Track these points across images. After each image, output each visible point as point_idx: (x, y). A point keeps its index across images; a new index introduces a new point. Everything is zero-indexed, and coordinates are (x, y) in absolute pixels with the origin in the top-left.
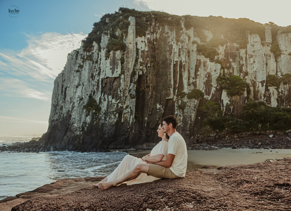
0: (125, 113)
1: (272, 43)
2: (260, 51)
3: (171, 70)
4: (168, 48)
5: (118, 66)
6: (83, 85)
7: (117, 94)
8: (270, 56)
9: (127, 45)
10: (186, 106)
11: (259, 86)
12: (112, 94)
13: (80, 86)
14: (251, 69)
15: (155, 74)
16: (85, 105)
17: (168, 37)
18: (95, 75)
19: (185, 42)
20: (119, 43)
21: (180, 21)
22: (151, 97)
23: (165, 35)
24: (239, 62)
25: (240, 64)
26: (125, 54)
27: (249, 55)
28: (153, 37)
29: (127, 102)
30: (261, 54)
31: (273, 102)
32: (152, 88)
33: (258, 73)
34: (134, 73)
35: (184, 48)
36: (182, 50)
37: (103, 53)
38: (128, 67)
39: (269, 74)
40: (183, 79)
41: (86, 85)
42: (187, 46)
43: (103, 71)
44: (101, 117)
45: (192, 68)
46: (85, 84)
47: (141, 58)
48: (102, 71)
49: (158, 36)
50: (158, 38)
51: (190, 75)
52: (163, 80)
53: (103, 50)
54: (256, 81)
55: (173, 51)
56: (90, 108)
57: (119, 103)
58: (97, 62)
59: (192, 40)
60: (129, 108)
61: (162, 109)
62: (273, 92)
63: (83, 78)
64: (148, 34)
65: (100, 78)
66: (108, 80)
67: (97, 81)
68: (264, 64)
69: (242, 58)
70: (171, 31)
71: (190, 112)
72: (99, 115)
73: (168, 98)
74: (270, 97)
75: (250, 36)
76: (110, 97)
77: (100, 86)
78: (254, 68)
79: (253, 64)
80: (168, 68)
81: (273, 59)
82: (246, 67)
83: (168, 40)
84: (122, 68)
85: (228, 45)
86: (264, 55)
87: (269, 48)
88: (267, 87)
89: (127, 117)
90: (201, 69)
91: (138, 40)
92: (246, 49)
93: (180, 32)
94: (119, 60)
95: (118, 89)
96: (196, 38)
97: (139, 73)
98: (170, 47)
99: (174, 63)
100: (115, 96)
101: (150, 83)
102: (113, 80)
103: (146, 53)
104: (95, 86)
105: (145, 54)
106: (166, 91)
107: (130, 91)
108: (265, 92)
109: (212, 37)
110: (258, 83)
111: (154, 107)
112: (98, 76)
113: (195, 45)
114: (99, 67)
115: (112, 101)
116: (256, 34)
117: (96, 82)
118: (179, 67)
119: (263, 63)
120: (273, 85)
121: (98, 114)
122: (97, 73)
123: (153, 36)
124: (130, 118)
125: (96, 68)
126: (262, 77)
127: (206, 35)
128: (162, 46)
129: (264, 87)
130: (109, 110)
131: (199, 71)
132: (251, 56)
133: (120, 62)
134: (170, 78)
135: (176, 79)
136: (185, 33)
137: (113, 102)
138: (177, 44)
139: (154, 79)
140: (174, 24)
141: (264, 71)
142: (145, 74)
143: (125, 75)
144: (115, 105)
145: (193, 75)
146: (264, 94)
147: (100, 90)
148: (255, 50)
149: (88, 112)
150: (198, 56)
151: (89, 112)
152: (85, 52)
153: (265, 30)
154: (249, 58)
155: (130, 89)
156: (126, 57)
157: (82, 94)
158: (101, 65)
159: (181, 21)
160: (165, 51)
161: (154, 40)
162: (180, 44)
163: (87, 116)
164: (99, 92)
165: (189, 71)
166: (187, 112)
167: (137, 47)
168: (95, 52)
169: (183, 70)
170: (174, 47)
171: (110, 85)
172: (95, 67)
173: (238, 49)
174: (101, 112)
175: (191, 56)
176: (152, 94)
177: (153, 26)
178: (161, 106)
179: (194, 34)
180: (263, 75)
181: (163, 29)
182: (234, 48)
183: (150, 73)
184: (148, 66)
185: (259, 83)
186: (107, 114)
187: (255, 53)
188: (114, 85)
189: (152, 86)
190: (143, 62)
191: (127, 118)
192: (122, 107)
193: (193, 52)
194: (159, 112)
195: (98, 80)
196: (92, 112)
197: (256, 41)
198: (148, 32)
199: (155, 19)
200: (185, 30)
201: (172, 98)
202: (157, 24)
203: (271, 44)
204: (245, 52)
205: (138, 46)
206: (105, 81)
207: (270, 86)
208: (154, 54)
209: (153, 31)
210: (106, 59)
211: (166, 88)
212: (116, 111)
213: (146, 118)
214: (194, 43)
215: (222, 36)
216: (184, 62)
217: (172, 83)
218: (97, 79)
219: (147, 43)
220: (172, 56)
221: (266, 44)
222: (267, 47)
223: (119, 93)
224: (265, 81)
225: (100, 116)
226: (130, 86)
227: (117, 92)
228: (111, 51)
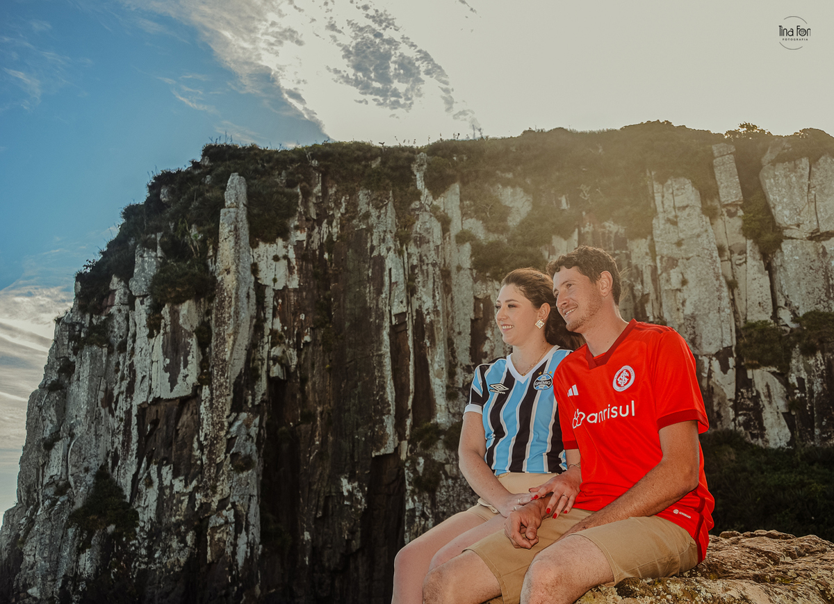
0: (215, 529)
1: (745, 200)
2: (699, 239)
3: (383, 348)
4: (371, 270)
5: (190, 358)
6: (72, 436)
7: (191, 456)
8: (743, 252)
9: (219, 278)
10: (443, 477)
11: (710, 372)
12: (173, 459)
13: (60, 442)
14: (675, 309)
15: (330, 369)
16: (78, 511)
17: (370, 229)
18: (118, 395)
19: (429, 242)
20: (186, 274)
21: (410, 167)
22: (321, 456)
23: (358, 226)
24: (632, 288)
25: (634, 297)
26: (214, 311)
27: (662, 257)
28: (318, 236)
29: (221, 487)
30: (704, 248)
31: (772, 427)
32: (322, 419)
33: (701, 323)
34: (250, 375)
35: (426, 261)
36: (422, 271)
37: (141, 313)
38: (220, 356)
39: (748, 318)
40: (431, 374)
41: (82, 437)
42: (437, 253)
43: (144, 377)
44: (137, 548)
45: (460, 333)
46: (79, 431)
47: (274, 316)
48: (139, 377)
49: (335, 230)
50: (335, 240)
51: (454, 357)
52: (359, 389)
53: (142, 303)
54: (697, 352)
55: (387, 279)
56: (93, 520)
57: (196, 489)
58: (122, 347)
59: (455, 228)
60: (230, 506)
61: (359, 495)
62: (765, 390)
63: (72, 411)
64: (297, 228)
65: (134, 403)
66: (162, 408)
67: (123, 415)
68: (720, 286)
69: (639, 274)
70: (378, 207)
71: (458, 500)
72: (128, 540)
73: (377, 454)
74: (757, 411)
75: (661, 186)
76: (167, 471)
77: (135, 432)
78: (687, 303)
79: (680, 290)
80: (372, 342)
81: (754, 263)
82: (656, 305)
83: (369, 240)
84: (204, 364)
85: (587, 229)
86: (716, 254)
87: (737, 223)
88: (741, 371)
89: (225, 542)
90: (493, 331)
91: (259, 256)
92: (649, 238)
93: (413, 206)
94: (190, 335)
95: (193, 438)
96: (469, 220)
97: (268, 371)
98: (374, 264)
99: (391, 322)
100: (185, 468)
101: (315, 401)
102: (175, 409)
103: (293, 298)
104: (118, 433)
105: (289, 300)
106: (370, 428)
107: (230, 443)
108: (737, 390)
109: (530, 208)
110: (706, 360)
111: (333, 490)
112: (126, 397)
113: (467, 247)
114: (131, 365)
115: (172, 486)
116: (681, 179)
117: (121, 420)
118: (414, 333)
119: (717, 283)
120: (762, 363)
121: (124, 539)
122: (123, 388)
123: (320, 233)
124: (235, 545)
125: (121, 367)
126: (718, 335)
127: (507, 203)
128: (351, 266)
129: (732, 373)
130: (164, 520)
131: (487, 338)
132: (673, 262)
133: (193, 342)
134: (380, 377)
135: (404, 378)
136: (428, 209)
137: (176, 489)
138: (400, 253)
139: (328, 388)
140: (387, 181)
141: (723, 314)
142: (295, 372)
143: (214, 386)
144: (182, 498)
145: (464, 358)
146: (735, 401)
147: (134, 446)
148: (682, 236)
149: (85, 535)
150: (478, 286)
151: (91, 534)
152: (88, 317)
153: (715, 158)
154: (665, 270)
155: (232, 438)
156: (216, 321)
157: (67, 468)
158: (136, 358)
159: (414, 167)
160: (361, 283)
161: (321, 246)
162: (412, 249)
163: (80, 551)
164: (132, 455)
165: (450, 343)
166: (447, 500)
167: (257, 279)
168: (116, 313)
169: (428, 344)
170: (389, 264)
171: (167, 427)
172: (118, 364)
173: (621, 243)
174: (138, 529)
175: (454, 289)
176: (324, 442)
177: (318, 197)
178: (356, 484)
179: (462, 208)
180: (721, 327)
181: (353, 205)
182: (609, 238)
183: (313, 365)
184: (306, 344)
185: (711, 359)
186: (158, 534)
187: (683, 247)
188: (180, 424)
189: (322, 413)
190: (283, 330)
191: (222, 544)
192: (205, 507)
193: (462, 272)
194: (351, 507)
195: (128, 412)
196: (105, 534)
197: (685, 204)
198: (297, 223)
199: (320, 172)
200: (431, 198)
201: (390, 450)
202: (332, 187)
203: (742, 207)
204: (648, 251)
205: (261, 275)
206: (151, 415)
207: (754, 367)
208: (324, 298)
209: (317, 214)
210: (151, 336)
211: (371, 417)
212: (188, 522)
213: (307, 536)
214: (462, 238)
215: (563, 200)
216: (428, 314)
217: (390, 394)
218: (124, 409)
219: (294, 262)
220: (384, 296)
221: (724, 210)
222: (727, 218)
223: (197, 453)
224: (733, 349)
225: (134, 545)
226: (231, 425)
227: (191, 449)
228: (164, 306)
